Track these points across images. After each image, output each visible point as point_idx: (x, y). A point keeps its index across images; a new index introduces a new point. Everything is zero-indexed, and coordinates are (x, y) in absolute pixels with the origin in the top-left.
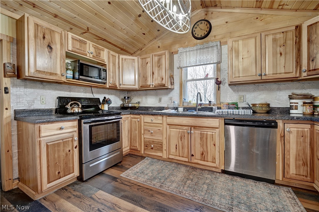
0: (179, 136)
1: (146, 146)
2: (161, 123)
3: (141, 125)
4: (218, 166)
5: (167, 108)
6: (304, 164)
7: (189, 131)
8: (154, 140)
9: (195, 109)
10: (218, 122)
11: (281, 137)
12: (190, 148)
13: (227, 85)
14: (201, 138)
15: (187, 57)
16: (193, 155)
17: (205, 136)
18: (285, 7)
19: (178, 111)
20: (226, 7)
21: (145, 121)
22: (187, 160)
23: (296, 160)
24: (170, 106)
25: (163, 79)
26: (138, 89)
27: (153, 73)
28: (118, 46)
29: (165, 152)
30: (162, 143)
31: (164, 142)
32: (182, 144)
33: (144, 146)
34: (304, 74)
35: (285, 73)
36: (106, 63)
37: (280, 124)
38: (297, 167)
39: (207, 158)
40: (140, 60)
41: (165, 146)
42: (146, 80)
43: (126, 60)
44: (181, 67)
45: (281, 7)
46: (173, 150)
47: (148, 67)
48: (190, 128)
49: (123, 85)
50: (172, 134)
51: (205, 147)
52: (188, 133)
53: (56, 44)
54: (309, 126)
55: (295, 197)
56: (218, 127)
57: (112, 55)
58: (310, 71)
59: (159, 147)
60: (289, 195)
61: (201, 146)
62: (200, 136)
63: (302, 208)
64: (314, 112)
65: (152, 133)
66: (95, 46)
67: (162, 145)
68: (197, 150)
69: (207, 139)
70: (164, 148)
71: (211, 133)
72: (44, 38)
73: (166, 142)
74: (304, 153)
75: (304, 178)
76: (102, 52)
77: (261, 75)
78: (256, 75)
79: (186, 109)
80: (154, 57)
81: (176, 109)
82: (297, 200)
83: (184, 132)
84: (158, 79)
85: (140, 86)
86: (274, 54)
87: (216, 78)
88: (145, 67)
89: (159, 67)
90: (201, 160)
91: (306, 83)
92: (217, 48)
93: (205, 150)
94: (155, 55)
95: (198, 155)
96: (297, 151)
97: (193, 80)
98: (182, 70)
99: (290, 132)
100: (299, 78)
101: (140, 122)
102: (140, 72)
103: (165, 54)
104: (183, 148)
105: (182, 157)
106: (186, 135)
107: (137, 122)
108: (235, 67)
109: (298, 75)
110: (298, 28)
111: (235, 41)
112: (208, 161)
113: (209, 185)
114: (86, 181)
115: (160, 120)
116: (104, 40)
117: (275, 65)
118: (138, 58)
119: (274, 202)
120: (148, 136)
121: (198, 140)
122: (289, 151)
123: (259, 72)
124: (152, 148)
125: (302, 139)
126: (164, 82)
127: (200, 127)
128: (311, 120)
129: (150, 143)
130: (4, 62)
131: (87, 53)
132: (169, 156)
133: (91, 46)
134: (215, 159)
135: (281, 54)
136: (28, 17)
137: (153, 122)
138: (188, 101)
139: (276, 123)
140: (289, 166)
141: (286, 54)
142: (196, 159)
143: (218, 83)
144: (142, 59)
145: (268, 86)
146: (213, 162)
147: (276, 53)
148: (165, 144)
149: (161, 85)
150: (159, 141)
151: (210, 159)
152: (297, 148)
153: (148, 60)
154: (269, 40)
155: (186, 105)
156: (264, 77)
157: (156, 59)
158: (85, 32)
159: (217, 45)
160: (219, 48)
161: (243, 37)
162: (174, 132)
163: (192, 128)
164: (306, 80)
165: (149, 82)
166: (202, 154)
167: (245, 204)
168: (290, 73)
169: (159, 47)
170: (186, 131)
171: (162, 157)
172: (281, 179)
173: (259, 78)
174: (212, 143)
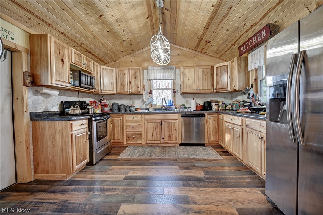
0: (154, 127)
1: (129, 138)
2: (141, 119)
3: (123, 122)
4: (178, 142)
5: (141, 109)
6: (216, 133)
7: (161, 123)
8: (135, 133)
9: (161, 109)
10: (178, 116)
11: (207, 121)
12: (161, 134)
13: (179, 94)
14: (168, 127)
15: (154, 73)
16: (163, 138)
17: (171, 125)
18: (207, 54)
19: (149, 111)
20: (179, 45)
21: (127, 119)
22: (159, 142)
23: (213, 132)
24: (142, 107)
25: (138, 87)
26: (116, 94)
27: (130, 82)
28: (98, 57)
29: (143, 140)
30: (141, 133)
31: (143, 133)
32: (156, 132)
33: (126, 138)
34: (215, 91)
35: (208, 89)
36: (92, 72)
37: (206, 115)
38: (213, 135)
39: (172, 138)
40: (117, 71)
41: (144, 135)
42: (124, 87)
43: (106, 70)
44: (150, 79)
45: (205, 53)
46: (150, 137)
47: (125, 78)
48: (161, 121)
49: (104, 90)
50: (149, 126)
51: (170, 132)
52: (160, 124)
53: (66, 58)
54: (217, 115)
55: (213, 149)
56: (177, 119)
57: (96, 65)
58: (217, 89)
59: (139, 136)
60: (210, 149)
61: (168, 132)
62: (167, 126)
63: (215, 151)
64: (219, 109)
65: (133, 127)
66: (87, 58)
67: (141, 135)
68: (166, 135)
69: (171, 127)
70: (143, 136)
71: (174, 123)
72: (59, 53)
73: (145, 132)
74: (216, 128)
75: (216, 140)
76: (90, 63)
77: (197, 90)
78: (195, 90)
79: (154, 109)
80: (130, 70)
81: (148, 109)
82: (214, 150)
83: (157, 124)
84: (134, 87)
85: (118, 91)
86: (203, 79)
87: (173, 89)
88: (123, 78)
89: (135, 78)
90: (168, 140)
91: (216, 95)
92: (174, 70)
93: (171, 133)
94: (131, 69)
95: (166, 138)
96: (213, 128)
97: (157, 89)
98: (150, 82)
99: (210, 119)
100: (213, 92)
101: (122, 120)
102: (118, 81)
103: (140, 70)
104: (157, 135)
105: (156, 140)
106: (159, 126)
107: (119, 120)
108: (185, 84)
109: (213, 91)
110: (213, 67)
111: (185, 69)
112: (172, 140)
113: (175, 151)
114: (95, 165)
115: (140, 117)
116: (90, 53)
117: (203, 85)
118: (116, 69)
119: (205, 152)
120: (129, 130)
121: (166, 128)
122: (210, 128)
123: (196, 88)
124: (134, 139)
125: (215, 121)
126: (139, 90)
127: (167, 120)
128: (218, 113)
129: (131, 135)
130: (23, 71)
131: (82, 64)
132: (147, 142)
133: (84, 58)
134: (176, 138)
135: (206, 79)
136: (50, 37)
137: (134, 119)
138: (155, 104)
139: (205, 115)
140: (210, 135)
141: (208, 79)
142: (165, 140)
143: (174, 92)
144: (120, 70)
145: (200, 95)
146: (175, 140)
147: (204, 79)
148: (144, 134)
149: (137, 92)
150: (139, 132)
151: (173, 139)
152: (213, 126)
153: (126, 72)
154: (201, 71)
155: (154, 107)
156: (198, 91)
157: (132, 72)
158: (78, 45)
159: (174, 68)
160: (175, 70)
161: (188, 67)
162: (150, 125)
163: (163, 121)
164: (216, 93)
165: (127, 89)
166: (169, 136)
167: (194, 154)
168: (209, 89)
169: (132, 62)
170: (158, 123)
171: (141, 143)
172: (207, 143)
173: (196, 91)
174: (175, 129)
